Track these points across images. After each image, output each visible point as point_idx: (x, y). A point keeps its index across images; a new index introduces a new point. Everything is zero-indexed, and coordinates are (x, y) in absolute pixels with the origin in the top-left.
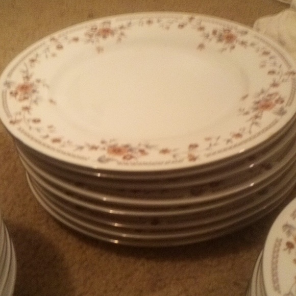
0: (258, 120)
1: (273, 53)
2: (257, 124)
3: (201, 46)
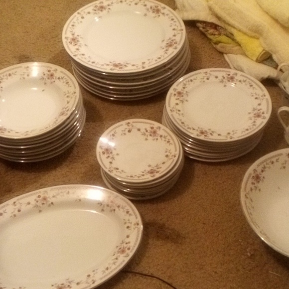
0: (167, 52)
1: (175, 20)
2: (166, 53)
3: (146, 15)
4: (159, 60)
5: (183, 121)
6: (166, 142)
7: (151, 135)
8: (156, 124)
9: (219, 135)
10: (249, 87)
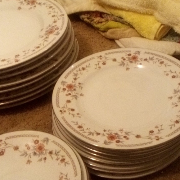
0: (47, 39)
1: (54, 7)
2: (46, 41)
3: (20, 8)
4: (37, 50)
5: (80, 124)
6: (59, 161)
7: (35, 154)
8: (42, 135)
9: (138, 136)
10: (160, 65)
